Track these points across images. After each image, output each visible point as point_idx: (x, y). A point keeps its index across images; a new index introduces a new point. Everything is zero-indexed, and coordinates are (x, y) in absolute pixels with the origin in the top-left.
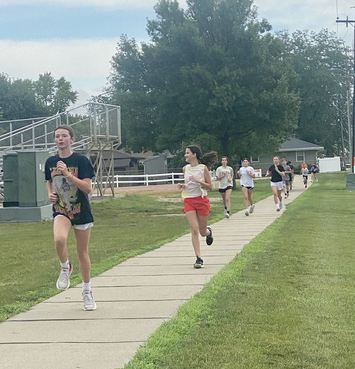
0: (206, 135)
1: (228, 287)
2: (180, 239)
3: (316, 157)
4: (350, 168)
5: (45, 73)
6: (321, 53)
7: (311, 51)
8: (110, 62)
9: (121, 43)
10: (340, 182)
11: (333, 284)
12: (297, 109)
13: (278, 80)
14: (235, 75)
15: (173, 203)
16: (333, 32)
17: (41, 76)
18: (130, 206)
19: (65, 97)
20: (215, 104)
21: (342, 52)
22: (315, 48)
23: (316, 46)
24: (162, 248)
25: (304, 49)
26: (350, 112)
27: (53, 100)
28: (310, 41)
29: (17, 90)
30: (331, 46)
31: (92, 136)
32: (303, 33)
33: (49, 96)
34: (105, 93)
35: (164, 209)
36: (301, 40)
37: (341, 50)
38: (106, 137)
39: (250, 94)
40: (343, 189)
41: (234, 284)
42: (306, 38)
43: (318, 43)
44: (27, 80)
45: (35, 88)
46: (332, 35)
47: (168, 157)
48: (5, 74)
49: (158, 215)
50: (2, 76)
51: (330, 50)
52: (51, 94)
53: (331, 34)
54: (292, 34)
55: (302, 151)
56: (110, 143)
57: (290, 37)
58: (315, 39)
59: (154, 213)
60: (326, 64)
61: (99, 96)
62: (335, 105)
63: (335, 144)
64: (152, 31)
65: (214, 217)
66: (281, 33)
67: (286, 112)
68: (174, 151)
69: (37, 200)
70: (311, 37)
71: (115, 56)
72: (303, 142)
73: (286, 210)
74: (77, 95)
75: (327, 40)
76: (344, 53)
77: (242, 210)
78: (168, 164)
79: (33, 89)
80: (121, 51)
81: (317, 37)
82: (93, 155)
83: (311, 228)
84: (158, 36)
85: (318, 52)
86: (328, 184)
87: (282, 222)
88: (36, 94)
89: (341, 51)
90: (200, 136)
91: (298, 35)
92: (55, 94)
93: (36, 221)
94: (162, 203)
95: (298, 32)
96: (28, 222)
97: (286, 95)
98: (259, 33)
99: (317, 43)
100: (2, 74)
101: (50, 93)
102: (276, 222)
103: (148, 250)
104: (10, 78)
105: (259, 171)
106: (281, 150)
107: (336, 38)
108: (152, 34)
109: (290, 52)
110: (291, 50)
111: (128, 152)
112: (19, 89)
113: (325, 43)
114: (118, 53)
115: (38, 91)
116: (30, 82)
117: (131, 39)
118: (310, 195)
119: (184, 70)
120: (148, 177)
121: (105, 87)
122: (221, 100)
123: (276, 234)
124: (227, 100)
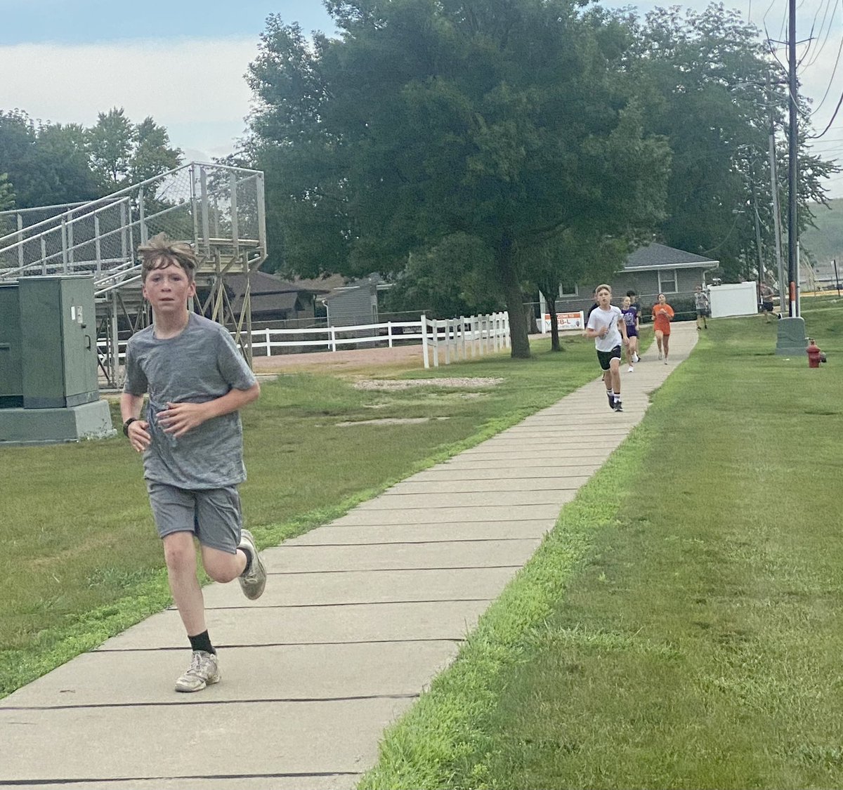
0: (461, 238)
1: (528, 648)
2: (399, 488)
3: (704, 285)
4: (779, 305)
5: (111, 112)
6: (709, 57)
7: (688, 52)
8: (244, 77)
9: (268, 33)
10: (760, 337)
11: (816, 625)
12: (663, 174)
13: (620, 111)
14: (525, 100)
15: (386, 393)
16: (734, 9)
17: (102, 116)
18: (289, 400)
19: (154, 163)
20: (480, 167)
21: (754, 54)
22: (695, 47)
23: (698, 42)
24: (352, 517)
25: (672, 48)
26: (777, 183)
27: (130, 169)
28: (684, 30)
29: (48, 147)
30: (731, 42)
31: (199, 241)
32: (669, 12)
33: (120, 159)
34: (241, 152)
35: (367, 406)
36: (664, 29)
37: (752, 49)
38: (232, 242)
39: (558, 143)
40: (771, 354)
41: (545, 636)
42: (677, 23)
43: (702, 34)
44: (73, 126)
45: (90, 144)
46: (733, 17)
47: (379, 287)
48: (20, 113)
49: (352, 421)
50: (15, 116)
51: (727, 50)
52: (124, 156)
53: (731, 15)
54: (646, 15)
55: (671, 271)
56: (242, 257)
57: (642, 22)
58: (696, 25)
59: (345, 417)
60: (721, 81)
61: (228, 159)
62: (740, 171)
63: (742, 255)
64: (337, 5)
65: (482, 426)
66: (621, 14)
67: (640, 183)
68: (391, 274)
69: (67, 391)
70: (686, 21)
71: (256, 63)
72: (674, 251)
73: (651, 407)
74: (181, 156)
75: (721, 27)
76: (759, 57)
77: (546, 407)
78: (378, 302)
79: (85, 145)
80: (268, 52)
81: (700, 21)
82: (203, 284)
83: (720, 452)
84: (350, 17)
85: (701, 55)
86: (734, 343)
87: (647, 438)
88: (92, 158)
89: (753, 52)
90: (447, 239)
91: (659, 17)
92: (133, 156)
93: (65, 440)
94: (362, 392)
95: (658, 12)
96: (43, 444)
97: (639, 145)
98: (576, 6)
99: (699, 34)
100: (14, 111)
101: (123, 154)
102: (632, 438)
103: (318, 523)
104: (31, 120)
105: (579, 316)
106: (628, 269)
107: (741, 22)
108: (338, 12)
109: (640, 56)
110: (643, 51)
111: (289, 277)
112: (53, 143)
113: (718, 34)
114: (261, 56)
115: (97, 150)
116: (79, 129)
117: (290, 25)
118: (699, 369)
119: (409, 90)
120: (336, 333)
121: (242, 139)
122: (494, 157)
123: (638, 473)
124: (506, 158)
